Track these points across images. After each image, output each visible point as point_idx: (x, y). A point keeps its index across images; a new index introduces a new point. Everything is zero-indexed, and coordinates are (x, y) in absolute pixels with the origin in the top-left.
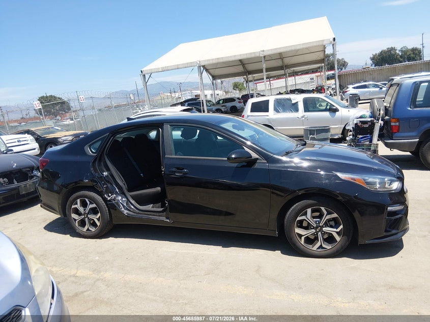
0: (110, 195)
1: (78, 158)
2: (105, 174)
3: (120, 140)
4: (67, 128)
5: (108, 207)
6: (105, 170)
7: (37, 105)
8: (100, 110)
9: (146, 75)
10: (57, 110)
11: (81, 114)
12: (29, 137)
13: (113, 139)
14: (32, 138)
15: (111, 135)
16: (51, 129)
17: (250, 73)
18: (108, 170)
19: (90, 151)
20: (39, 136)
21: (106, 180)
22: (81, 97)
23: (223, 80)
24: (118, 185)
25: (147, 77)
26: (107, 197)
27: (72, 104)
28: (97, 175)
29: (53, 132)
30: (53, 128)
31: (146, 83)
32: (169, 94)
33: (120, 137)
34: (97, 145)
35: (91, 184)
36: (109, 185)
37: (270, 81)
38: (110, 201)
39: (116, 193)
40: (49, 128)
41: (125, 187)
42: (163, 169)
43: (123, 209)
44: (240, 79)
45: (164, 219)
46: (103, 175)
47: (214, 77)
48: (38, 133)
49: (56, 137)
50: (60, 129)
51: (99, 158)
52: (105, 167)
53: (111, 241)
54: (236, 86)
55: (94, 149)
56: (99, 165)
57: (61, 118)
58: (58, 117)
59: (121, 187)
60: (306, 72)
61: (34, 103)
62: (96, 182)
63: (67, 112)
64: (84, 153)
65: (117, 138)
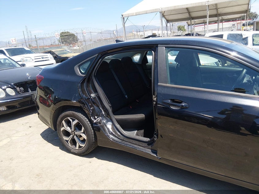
0: (96, 117)
1: (68, 78)
2: (93, 95)
3: (108, 61)
4: (75, 51)
5: (93, 129)
6: (92, 91)
7: (57, 35)
8: (95, 41)
9: (125, 18)
10: (71, 41)
11: (84, 43)
12: (49, 55)
13: (102, 60)
14: (51, 56)
15: (100, 56)
16: (65, 51)
17: (193, 18)
18: (96, 91)
19: (80, 71)
20: (57, 55)
21: (93, 102)
22: (84, 31)
23: (173, 23)
24: (104, 107)
25: (125, 19)
26: (93, 119)
27: (79, 37)
28: (84, 96)
29: (65, 53)
30: (65, 50)
31: (125, 23)
32: (136, 33)
33: (108, 58)
34: (86, 66)
35: (79, 105)
36: (96, 107)
37: (204, 25)
38: (96, 123)
39: (102, 116)
40: (63, 51)
41: (110, 110)
42: (155, 99)
43: (108, 134)
44: (184, 23)
45: (149, 151)
46: (90, 96)
47: (168, 21)
48: (57, 53)
49: (67, 56)
50: (70, 51)
51: (87, 80)
52: (93, 89)
53: (95, 161)
54: (180, 28)
55: (84, 69)
56: (87, 86)
57: (73, 45)
58: (71, 45)
59: (107, 110)
60: (228, 20)
61: (55, 34)
62: (83, 103)
63: (76, 42)
64: (74, 73)
65: (106, 59)
